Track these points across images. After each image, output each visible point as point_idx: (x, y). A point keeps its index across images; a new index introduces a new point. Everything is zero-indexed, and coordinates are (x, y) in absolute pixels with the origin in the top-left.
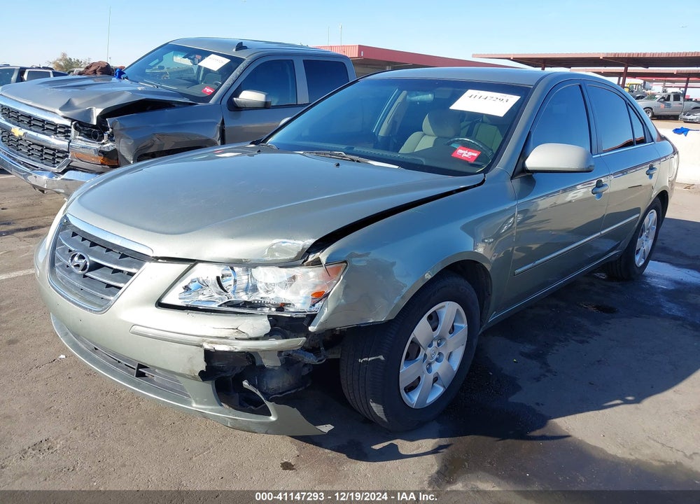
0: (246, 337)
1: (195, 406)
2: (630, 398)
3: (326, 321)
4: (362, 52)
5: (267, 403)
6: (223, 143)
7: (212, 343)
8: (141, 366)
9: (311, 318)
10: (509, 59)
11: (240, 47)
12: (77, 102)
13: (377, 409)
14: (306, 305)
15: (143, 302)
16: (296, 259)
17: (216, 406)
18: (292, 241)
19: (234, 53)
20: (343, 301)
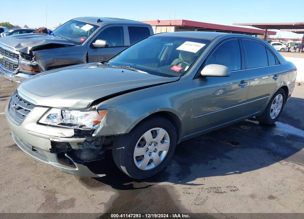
0: (65, 137)
1: (50, 163)
2: (237, 172)
3: (99, 132)
4: (184, 23)
5: (74, 163)
6: (87, 62)
7: (53, 138)
8: (33, 147)
9: (93, 131)
10: (250, 25)
11: (99, 21)
12: (22, 44)
13: (123, 168)
14: (90, 126)
15: (33, 122)
16: (87, 108)
17: (57, 162)
18: (85, 101)
19: (96, 23)
20: (106, 125)
